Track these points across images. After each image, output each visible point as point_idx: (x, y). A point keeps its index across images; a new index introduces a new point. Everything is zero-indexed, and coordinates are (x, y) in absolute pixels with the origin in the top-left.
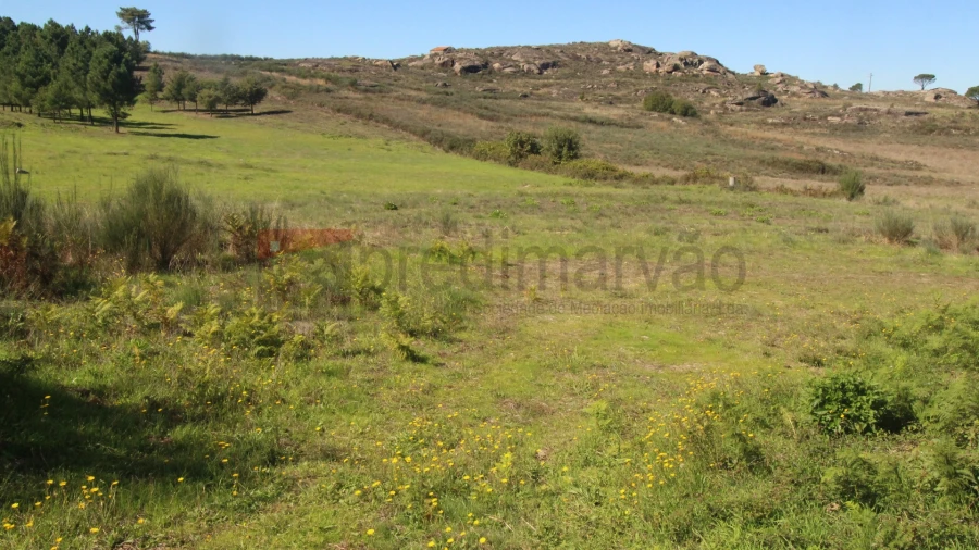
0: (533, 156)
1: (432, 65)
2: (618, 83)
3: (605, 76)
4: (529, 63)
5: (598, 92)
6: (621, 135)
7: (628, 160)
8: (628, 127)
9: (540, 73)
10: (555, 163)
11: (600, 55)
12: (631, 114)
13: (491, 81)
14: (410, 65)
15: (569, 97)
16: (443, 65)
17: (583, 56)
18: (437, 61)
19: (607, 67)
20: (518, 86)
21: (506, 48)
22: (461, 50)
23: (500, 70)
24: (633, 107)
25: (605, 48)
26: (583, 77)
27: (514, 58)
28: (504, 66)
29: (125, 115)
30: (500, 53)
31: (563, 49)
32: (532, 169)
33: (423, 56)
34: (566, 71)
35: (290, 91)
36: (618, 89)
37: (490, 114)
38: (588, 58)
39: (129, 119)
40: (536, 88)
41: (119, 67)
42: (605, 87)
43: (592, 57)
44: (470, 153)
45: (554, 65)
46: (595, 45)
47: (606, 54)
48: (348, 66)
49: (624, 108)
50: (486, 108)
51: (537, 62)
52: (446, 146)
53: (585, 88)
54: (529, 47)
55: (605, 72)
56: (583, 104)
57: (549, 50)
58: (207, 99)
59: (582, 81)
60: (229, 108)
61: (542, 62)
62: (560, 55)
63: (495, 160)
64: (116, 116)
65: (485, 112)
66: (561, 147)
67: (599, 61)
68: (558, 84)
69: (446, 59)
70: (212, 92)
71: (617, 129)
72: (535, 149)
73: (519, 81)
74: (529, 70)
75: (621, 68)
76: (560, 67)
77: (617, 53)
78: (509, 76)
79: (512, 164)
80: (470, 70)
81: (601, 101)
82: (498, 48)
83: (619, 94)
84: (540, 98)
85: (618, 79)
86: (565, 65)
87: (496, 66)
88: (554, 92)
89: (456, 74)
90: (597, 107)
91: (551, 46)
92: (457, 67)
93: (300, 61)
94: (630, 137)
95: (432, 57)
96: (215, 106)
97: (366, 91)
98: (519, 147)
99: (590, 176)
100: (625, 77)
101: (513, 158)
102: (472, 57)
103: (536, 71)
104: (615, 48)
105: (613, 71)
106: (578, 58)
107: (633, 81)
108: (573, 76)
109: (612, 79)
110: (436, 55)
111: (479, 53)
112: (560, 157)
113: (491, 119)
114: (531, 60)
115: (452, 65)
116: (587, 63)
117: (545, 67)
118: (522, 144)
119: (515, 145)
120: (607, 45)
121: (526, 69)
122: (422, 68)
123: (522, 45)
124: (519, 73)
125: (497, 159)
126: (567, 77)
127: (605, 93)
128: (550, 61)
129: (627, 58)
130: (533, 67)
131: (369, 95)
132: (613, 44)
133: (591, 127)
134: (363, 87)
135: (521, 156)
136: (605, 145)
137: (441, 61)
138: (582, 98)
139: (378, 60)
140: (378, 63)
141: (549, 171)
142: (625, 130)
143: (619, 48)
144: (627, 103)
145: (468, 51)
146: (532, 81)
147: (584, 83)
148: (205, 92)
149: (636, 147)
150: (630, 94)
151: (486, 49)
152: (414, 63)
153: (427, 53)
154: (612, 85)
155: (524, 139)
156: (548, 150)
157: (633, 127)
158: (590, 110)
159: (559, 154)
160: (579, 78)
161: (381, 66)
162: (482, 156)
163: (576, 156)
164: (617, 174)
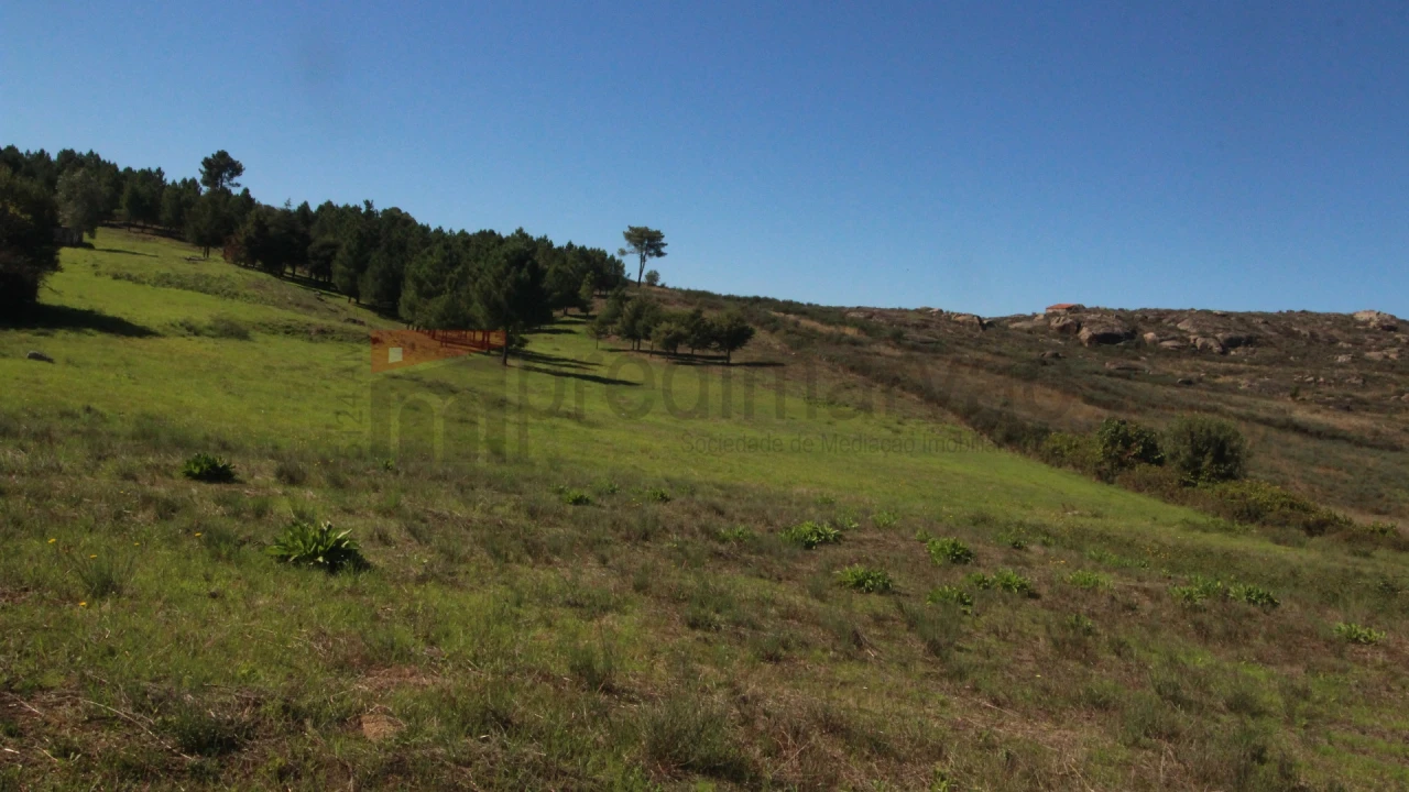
0: (1144, 465)
1: (1045, 329)
2: (1366, 379)
3: (1342, 366)
4: (1205, 336)
5: (1326, 389)
6: (1353, 457)
7: (1360, 502)
8: (1371, 446)
9: (1224, 352)
10: (1186, 484)
11: (1335, 332)
12: (1384, 428)
13: (1137, 359)
14: (1012, 326)
15: (1271, 392)
16: (1064, 329)
17: (1303, 332)
18: (1054, 323)
19: (1347, 352)
20: (1182, 368)
21: (1169, 312)
22: (1095, 310)
23: (1154, 342)
24: (1390, 418)
25: (1346, 322)
26: (1302, 365)
27: (1181, 326)
28: (1163, 337)
29: (524, 342)
30: (1158, 318)
31: (1268, 319)
32: (1138, 489)
33: (1035, 315)
34: (1271, 352)
35: (797, 338)
36: (1364, 387)
37: (1106, 397)
38: (1313, 335)
39: (529, 348)
40: (1215, 374)
41: (519, 271)
42: (1339, 383)
43: (1321, 335)
44: (1037, 450)
45: (1249, 341)
46: (1327, 317)
47: (1348, 332)
48: (915, 319)
49: (1372, 418)
50: (1105, 389)
51: (1219, 335)
52: (999, 435)
53: (1302, 382)
54: (1208, 313)
55: (1342, 359)
56: (1293, 405)
57: (1243, 318)
58: (664, 335)
59: (1299, 369)
60: (696, 352)
61: (1227, 336)
62: (1262, 327)
63: (1075, 466)
64: (509, 341)
65: (1098, 394)
66: (1198, 452)
67: (1333, 341)
68: (1251, 371)
69: (1069, 321)
70: (673, 326)
71: (1346, 446)
72: (1150, 454)
73: (1185, 362)
74: (1204, 346)
75: (1374, 355)
76: (1260, 345)
77: (1367, 331)
78: (1167, 353)
79: (1104, 477)
80: (1103, 340)
81: (1329, 403)
82: (1157, 310)
83: (1366, 395)
84: (1216, 388)
85: (1365, 372)
86: (1270, 344)
87: (1150, 336)
88: (1244, 383)
89: (1081, 344)
90: (1318, 411)
91: (1250, 315)
92: (1085, 333)
93: (851, 310)
94: (1371, 462)
95: (1048, 317)
96: (675, 347)
97: (914, 348)
98: (1119, 447)
99: (1251, 515)
100: (1378, 369)
101: (1107, 466)
102: (1111, 320)
103: (1217, 349)
104: (1366, 323)
105: (1357, 359)
106: (1296, 335)
107: (1394, 377)
108: (1283, 361)
109: (1355, 371)
110: (1055, 314)
111: (1122, 315)
112: (1197, 474)
113: (1106, 406)
114: (1209, 331)
115: (1078, 331)
116: (1309, 344)
117: (1232, 343)
118: (1127, 442)
119: (1113, 442)
120: (1351, 318)
121: (1199, 344)
122: (1029, 332)
123: (1198, 308)
124: (1186, 349)
125: (1080, 466)
126: (1271, 362)
127: (1339, 392)
128: (1243, 335)
129: (1385, 341)
130: (1212, 343)
131: (916, 354)
132: (1362, 317)
133: (1294, 438)
134: (909, 342)
135: (1122, 464)
136: (1315, 470)
137: (1060, 324)
138: (1294, 396)
139: (959, 315)
140: (960, 319)
141: (1169, 497)
142: (1366, 449)
143: (1372, 324)
144: (1380, 411)
145: (1106, 312)
146: (1207, 363)
147: (1302, 373)
148: (665, 326)
149: (1382, 479)
150: (1386, 397)
151: (1135, 312)
152: (1018, 325)
153: (1041, 311)
154: (1353, 380)
155: (1132, 433)
156: (1173, 457)
157: (1382, 448)
158: (1300, 414)
159: (1193, 467)
160: (1292, 365)
161: (963, 323)
162: (1055, 458)
163: (1229, 476)
164: (1312, 518)
